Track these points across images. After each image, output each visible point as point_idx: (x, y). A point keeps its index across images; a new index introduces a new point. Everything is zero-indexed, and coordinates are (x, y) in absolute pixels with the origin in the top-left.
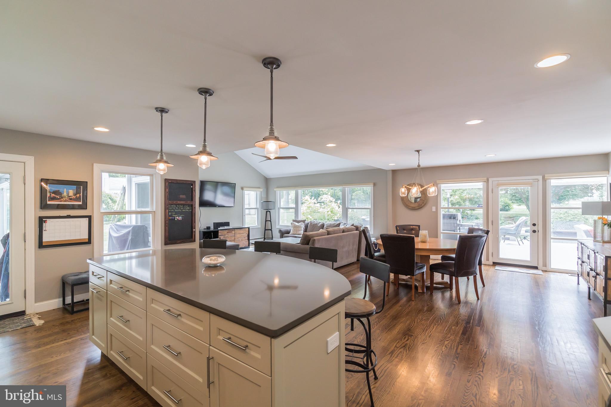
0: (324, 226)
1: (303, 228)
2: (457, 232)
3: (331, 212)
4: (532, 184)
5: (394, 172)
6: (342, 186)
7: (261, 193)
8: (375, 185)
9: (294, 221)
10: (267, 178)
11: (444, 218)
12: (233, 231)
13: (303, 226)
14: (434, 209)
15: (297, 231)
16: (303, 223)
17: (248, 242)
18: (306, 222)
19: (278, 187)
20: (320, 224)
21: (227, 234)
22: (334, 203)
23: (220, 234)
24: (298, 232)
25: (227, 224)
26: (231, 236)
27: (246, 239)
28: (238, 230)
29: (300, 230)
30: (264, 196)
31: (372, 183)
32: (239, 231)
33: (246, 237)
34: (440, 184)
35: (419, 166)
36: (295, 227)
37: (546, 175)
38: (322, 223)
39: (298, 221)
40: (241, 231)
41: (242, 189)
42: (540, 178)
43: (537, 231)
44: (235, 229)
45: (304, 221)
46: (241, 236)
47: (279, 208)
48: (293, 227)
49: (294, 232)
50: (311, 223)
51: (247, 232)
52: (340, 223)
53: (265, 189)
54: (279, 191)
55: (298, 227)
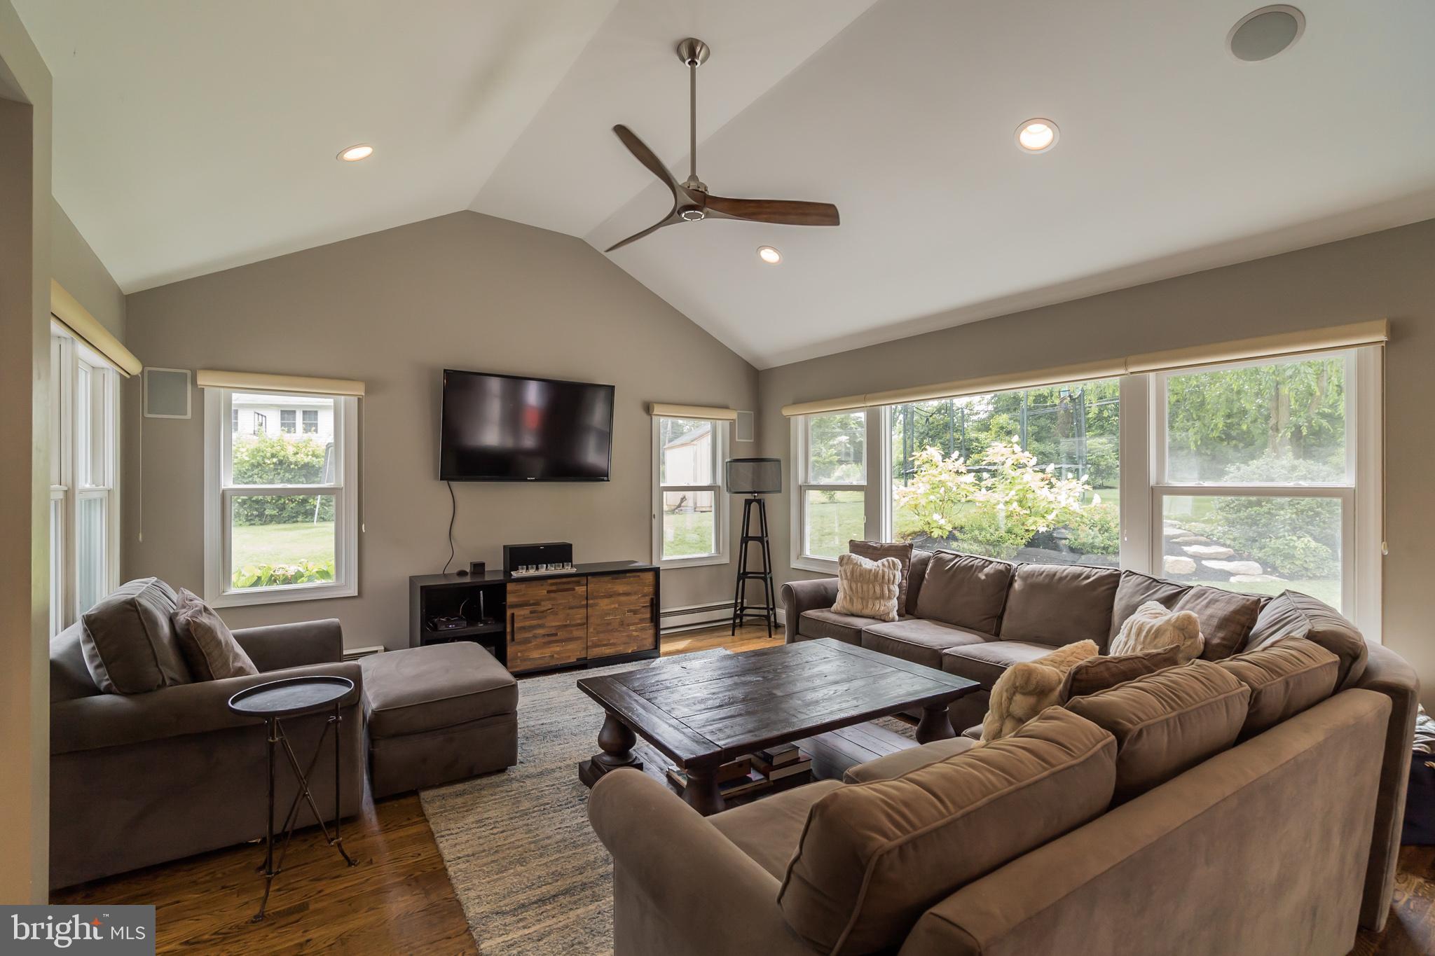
0: (1010, 586)
1: (900, 586)
3: (1020, 502)
6: (1126, 365)
7: (733, 425)
8: (1396, 332)
9: (856, 547)
10: (759, 366)
12: (578, 583)
13: (898, 575)
15: (866, 600)
16: (897, 561)
17: (651, 632)
18: (917, 554)
19: (799, 401)
20: (986, 570)
21: (549, 599)
22: (1030, 470)
23: (511, 599)
24: (870, 606)
25: (561, 553)
26: (570, 608)
27: (642, 620)
28: (606, 579)
29: (883, 596)
30: (744, 437)
31: (1384, 326)
32: (610, 585)
33: (643, 610)
36: (859, 578)
38: (1001, 567)
39: (875, 548)
40: (620, 585)
41: (648, 408)
44: (586, 575)
45: (904, 550)
46: (617, 606)
47: (801, 486)
48: (846, 579)
49: (851, 600)
50: (940, 562)
51: (649, 589)
52: (1119, 576)
53: (752, 412)
54: (800, 417)
55: (868, 582)
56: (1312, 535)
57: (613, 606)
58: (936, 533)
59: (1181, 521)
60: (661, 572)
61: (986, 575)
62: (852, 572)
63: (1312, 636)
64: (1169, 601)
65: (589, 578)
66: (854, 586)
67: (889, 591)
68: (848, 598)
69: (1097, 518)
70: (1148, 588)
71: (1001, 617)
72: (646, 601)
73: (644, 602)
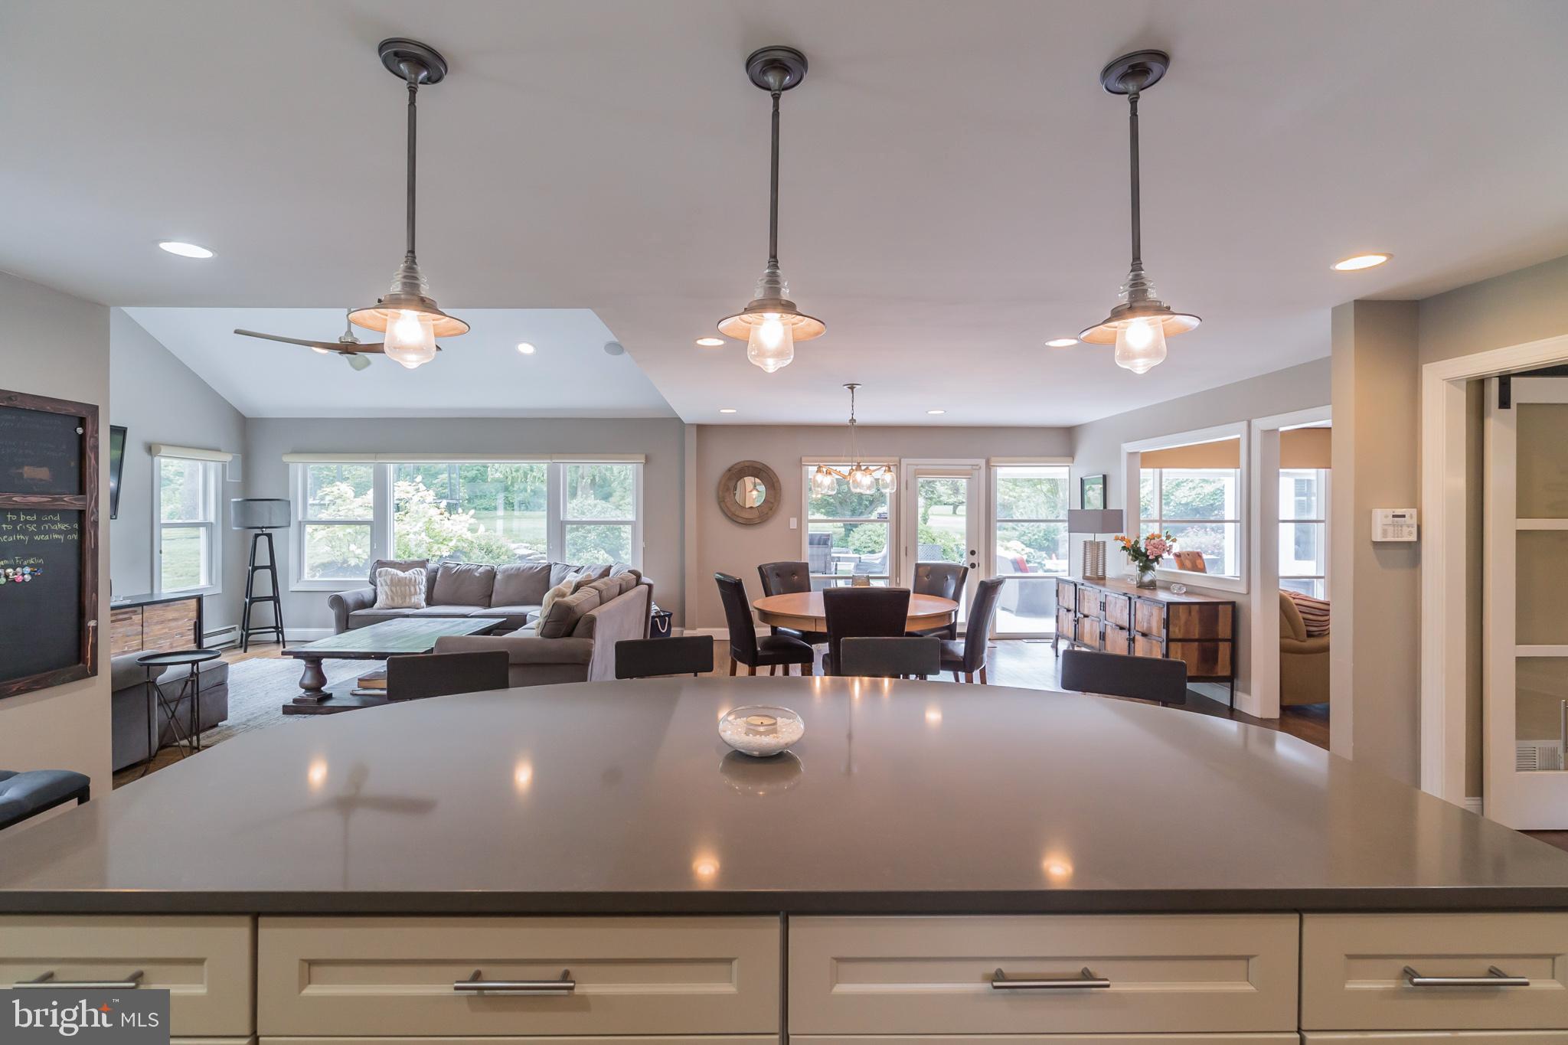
0: (495, 577)
1: (424, 584)
2: (831, 574)
4: (972, 475)
5: (702, 429)
6: (551, 458)
7: (224, 467)
8: (648, 460)
10: (248, 414)
11: (811, 543)
12: (134, 612)
13: (423, 579)
14: (793, 523)
15: (404, 597)
16: (422, 570)
18: (431, 565)
19: (297, 452)
20: (479, 570)
24: (408, 600)
26: (128, 636)
27: (187, 642)
28: (158, 607)
29: (416, 593)
30: (234, 477)
31: (644, 456)
32: (161, 612)
33: (188, 632)
34: (807, 467)
35: (853, 420)
36: (396, 583)
37: (993, 459)
38: (489, 568)
39: (406, 564)
40: (170, 613)
41: (151, 449)
42: (982, 462)
43: (977, 565)
44: (142, 605)
45: (423, 564)
46: (167, 630)
47: (300, 522)
48: (387, 585)
49: (393, 599)
50: (447, 570)
51: (194, 614)
52: (551, 566)
53: (240, 455)
54: (300, 465)
55: (406, 585)
56: (605, 550)
57: (164, 631)
58: (353, 562)
59: (531, 544)
60: (204, 598)
61: (480, 573)
62: (392, 580)
63: (629, 571)
64: (577, 571)
65: (144, 607)
66: (394, 589)
67: (420, 589)
68: (390, 598)
69: (483, 543)
70: (565, 569)
71: (491, 596)
72: (191, 625)
73: (189, 626)
